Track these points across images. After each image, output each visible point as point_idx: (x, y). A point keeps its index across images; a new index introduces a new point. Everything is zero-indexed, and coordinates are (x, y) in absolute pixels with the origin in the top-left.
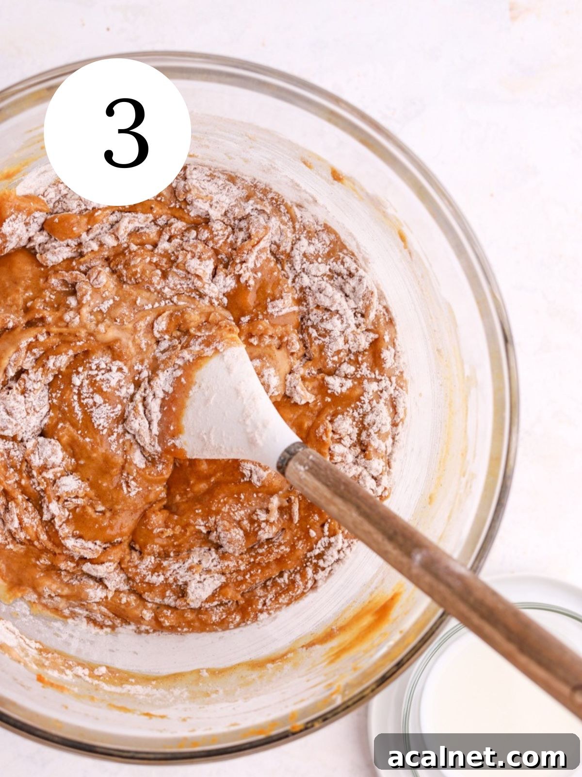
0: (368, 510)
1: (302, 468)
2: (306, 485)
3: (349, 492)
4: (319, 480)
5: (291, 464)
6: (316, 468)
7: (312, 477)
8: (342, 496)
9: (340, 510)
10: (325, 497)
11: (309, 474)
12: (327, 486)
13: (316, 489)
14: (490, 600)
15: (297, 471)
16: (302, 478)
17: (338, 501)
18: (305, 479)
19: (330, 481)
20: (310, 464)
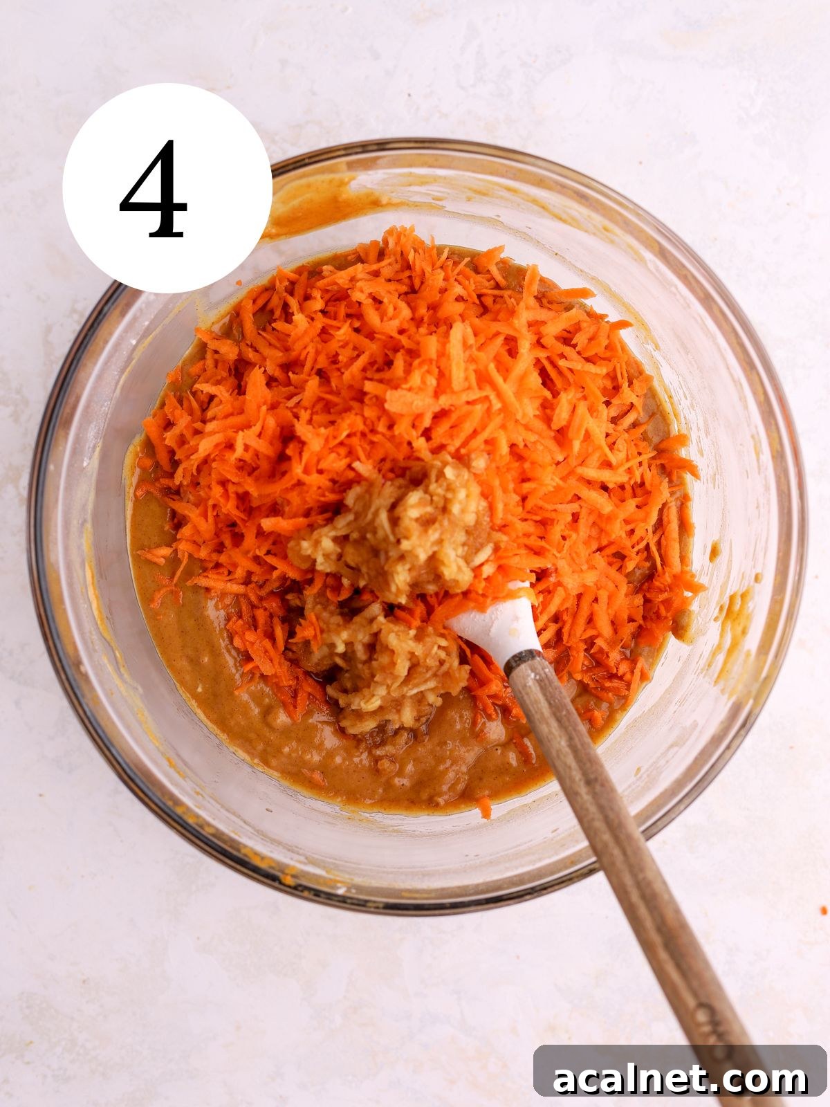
0: (579, 747)
1: (533, 675)
2: (527, 694)
3: (569, 720)
4: (545, 695)
5: (523, 666)
6: (547, 682)
7: (538, 688)
8: (559, 720)
9: (551, 732)
10: (542, 713)
11: (537, 684)
12: (550, 704)
13: (537, 702)
14: (657, 886)
15: (526, 677)
16: (528, 685)
17: (554, 724)
18: (530, 687)
19: (554, 701)
20: (543, 675)
